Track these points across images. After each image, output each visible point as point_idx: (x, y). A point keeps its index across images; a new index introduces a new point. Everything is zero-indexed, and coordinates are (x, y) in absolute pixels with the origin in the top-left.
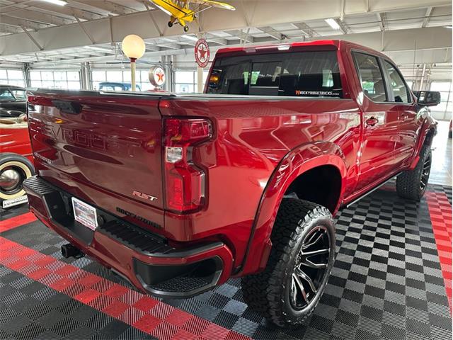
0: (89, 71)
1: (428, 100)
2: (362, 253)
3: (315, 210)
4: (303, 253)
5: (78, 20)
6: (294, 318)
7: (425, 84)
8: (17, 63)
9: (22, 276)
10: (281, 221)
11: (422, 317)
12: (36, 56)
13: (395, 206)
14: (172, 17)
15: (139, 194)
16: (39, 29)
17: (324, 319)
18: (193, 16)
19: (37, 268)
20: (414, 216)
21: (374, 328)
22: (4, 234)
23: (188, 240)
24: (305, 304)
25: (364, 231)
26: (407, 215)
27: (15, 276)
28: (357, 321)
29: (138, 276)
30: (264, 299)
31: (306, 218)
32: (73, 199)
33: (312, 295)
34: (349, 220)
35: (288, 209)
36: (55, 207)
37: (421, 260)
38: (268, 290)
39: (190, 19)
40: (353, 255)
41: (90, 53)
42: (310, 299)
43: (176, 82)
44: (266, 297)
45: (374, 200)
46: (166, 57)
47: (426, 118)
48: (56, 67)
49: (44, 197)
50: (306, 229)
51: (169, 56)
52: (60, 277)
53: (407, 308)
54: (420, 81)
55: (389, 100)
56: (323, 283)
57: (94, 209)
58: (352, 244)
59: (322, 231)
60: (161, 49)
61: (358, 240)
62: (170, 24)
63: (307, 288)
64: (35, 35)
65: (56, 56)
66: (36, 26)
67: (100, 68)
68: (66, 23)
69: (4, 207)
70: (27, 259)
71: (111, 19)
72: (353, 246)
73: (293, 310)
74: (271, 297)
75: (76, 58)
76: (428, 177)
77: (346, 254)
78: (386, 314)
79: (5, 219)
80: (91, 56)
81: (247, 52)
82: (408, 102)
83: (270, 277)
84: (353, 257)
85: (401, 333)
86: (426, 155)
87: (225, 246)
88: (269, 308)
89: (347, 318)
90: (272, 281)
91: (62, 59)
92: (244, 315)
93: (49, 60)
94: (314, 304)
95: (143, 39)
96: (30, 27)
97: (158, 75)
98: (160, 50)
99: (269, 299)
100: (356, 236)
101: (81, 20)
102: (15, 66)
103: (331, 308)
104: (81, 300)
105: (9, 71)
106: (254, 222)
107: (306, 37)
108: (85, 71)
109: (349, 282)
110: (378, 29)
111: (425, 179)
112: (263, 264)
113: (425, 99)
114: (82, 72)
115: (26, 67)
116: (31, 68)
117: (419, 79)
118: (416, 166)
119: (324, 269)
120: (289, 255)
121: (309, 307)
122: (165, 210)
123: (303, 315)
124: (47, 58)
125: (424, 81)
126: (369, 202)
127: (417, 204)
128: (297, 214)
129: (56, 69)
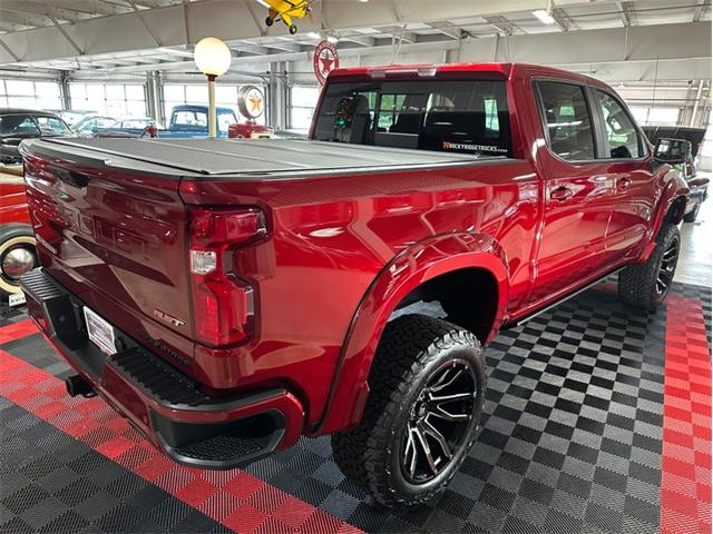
0: (158, 84)
1: (674, 152)
2: (543, 395)
3: (447, 337)
4: (432, 398)
5: (135, 8)
6: (410, 496)
7: (700, 113)
8: (50, 71)
9: (25, 412)
10: (392, 353)
11: (615, 500)
12: (77, 60)
13: (613, 319)
14: (270, 10)
15: (160, 315)
16: (78, 21)
17: (461, 498)
18: (306, 8)
19: (48, 400)
20: (641, 337)
21: (535, 515)
22: (6, 347)
23: (231, 386)
24: (432, 475)
25: (553, 358)
26: (629, 335)
27: (15, 411)
28: (510, 503)
29: (158, 433)
30: (361, 468)
31: (429, 348)
32: (85, 308)
33: (445, 461)
34: (534, 339)
35: (405, 333)
36: (62, 319)
37: (634, 410)
38: (366, 455)
39: (300, 13)
40: (528, 398)
41: (159, 57)
42: (440, 467)
43: (293, 104)
44: (363, 464)
45: (581, 308)
46: (279, 64)
47: (672, 181)
48: (107, 77)
49: (44, 304)
50: (429, 365)
51: (283, 63)
52: (79, 417)
53: (593, 485)
54: (692, 107)
55: (600, 156)
56: (465, 444)
57: (111, 328)
58: (529, 381)
59: (460, 366)
60: (270, 51)
61: (541, 373)
62: (269, 22)
63: (436, 451)
64: (71, 30)
65: (110, 62)
66: (72, 15)
67: (177, 81)
68: (118, 12)
69: (11, 304)
70: (37, 386)
71: (186, 6)
72: (531, 384)
73: (407, 484)
74: (370, 466)
75: (139, 63)
76: (672, 273)
77: (517, 396)
78: (559, 494)
79: (12, 323)
80: (161, 61)
81: (373, 76)
82: (640, 156)
83: (369, 436)
84: (526, 401)
85: (576, 524)
86: (668, 240)
87: (289, 395)
88: (368, 480)
89: (496, 497)
90: (372, 442)
91: (117, 65)
92: (341, 487)
93: (98, 67)
94: (448, 475)
95: (223, 40)
96: (64, 18)
97: (252, 100)
98: (270, 53)
99: (367, 468)
100: (540, 366)
101: (140, 7)
102: (48, 75)
103: (476, 481)
104: (106, 452)
105: (37, 83)
106: (342, 350)
107: (502, 35)
108: (154, 85)
109: (512, 440)
110: (619, 24)
111: (667, 277)
112: (357, 419)
113: (670, 150)
114: (148, 87)
115: (64, 78)
116: (72, 79)
117: (690, 103)
118: (650, 257)
119: (465, 422)
120: (398, 405)
121: (438, 479)
122: (195, 342)
123: (427, 491)
124: (95, 64)
125: (699, 108)
126: (572, 311)
127: (650, 317)
128: (418, 342)
129: (108, 81)
